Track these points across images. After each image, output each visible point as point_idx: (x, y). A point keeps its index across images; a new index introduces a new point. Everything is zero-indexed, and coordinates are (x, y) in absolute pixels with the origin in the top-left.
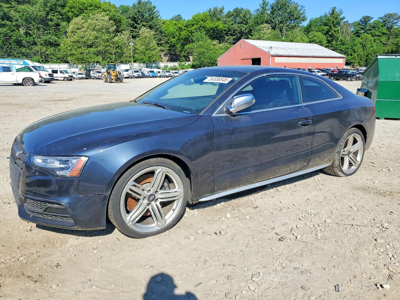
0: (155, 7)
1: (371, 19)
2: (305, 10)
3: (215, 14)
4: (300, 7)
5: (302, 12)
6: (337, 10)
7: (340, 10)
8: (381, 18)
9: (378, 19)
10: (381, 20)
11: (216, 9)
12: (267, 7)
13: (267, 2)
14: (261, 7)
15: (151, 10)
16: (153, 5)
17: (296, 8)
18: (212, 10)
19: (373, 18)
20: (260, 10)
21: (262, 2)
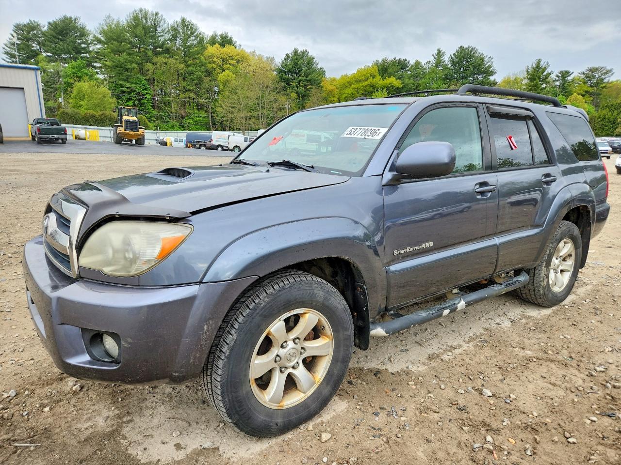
0: (313, 58)
1: (571, 74)
2: (492, 62)
3: (384, 69)
4: (487, 58)
5: (489, 64)
6: (542, 63)
8: (584, 73)
9: (579, 75)
10: (582, 75)
11: (385, 61)
12: (442, 58)
13: (442, 52)
14: (435, 58)
15: (310, 62)
16: (310, 54)
17: (483, 60)
18: (380, 62)
19: (573, 73)
20: (434, 62)
21: (436, 52)
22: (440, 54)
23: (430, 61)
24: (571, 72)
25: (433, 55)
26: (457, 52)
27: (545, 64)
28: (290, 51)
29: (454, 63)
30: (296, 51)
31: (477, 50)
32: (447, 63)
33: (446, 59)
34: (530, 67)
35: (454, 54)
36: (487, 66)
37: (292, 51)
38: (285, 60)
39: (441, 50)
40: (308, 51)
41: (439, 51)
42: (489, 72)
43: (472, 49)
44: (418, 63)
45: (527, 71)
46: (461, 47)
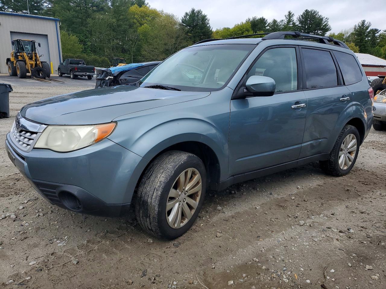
0: (206, 16)
1: (379, 32)
2: (328, 22)
3: (255, 25)
4: (325, 18)
5: (326, 23)
7: (369, 22)
9: (383, 32)
11: (254, 19)
12: (292, 18)
13: (292, 14)
14: (286, 18)
16: (203, 13)
17: (322, 19)
18: (251, 20)
19: (380, 31)
20: (286, 20)
21: (287, 14)
22: (290, 15)
23: (283, 20)
24: (379, 30)
25: (285, 16)
26: (304, 13)
27: (368, 23)
28: (189, 11)
29: (301, 22)
30: (193, 11)
31: (318, 13)
32: (295, 22)
33: (295, 19)
34: (357, 25)
35: (302, 16)
36: (324, 24)
37: (190, 11)
38: (185, 17)
39: (291, 12)
40: (201, 10)
41: (290, 13)
42: (326, 29)
43: (314, 12)
44: (275, 21)
45: (355, 29)
46: (307, 10)
